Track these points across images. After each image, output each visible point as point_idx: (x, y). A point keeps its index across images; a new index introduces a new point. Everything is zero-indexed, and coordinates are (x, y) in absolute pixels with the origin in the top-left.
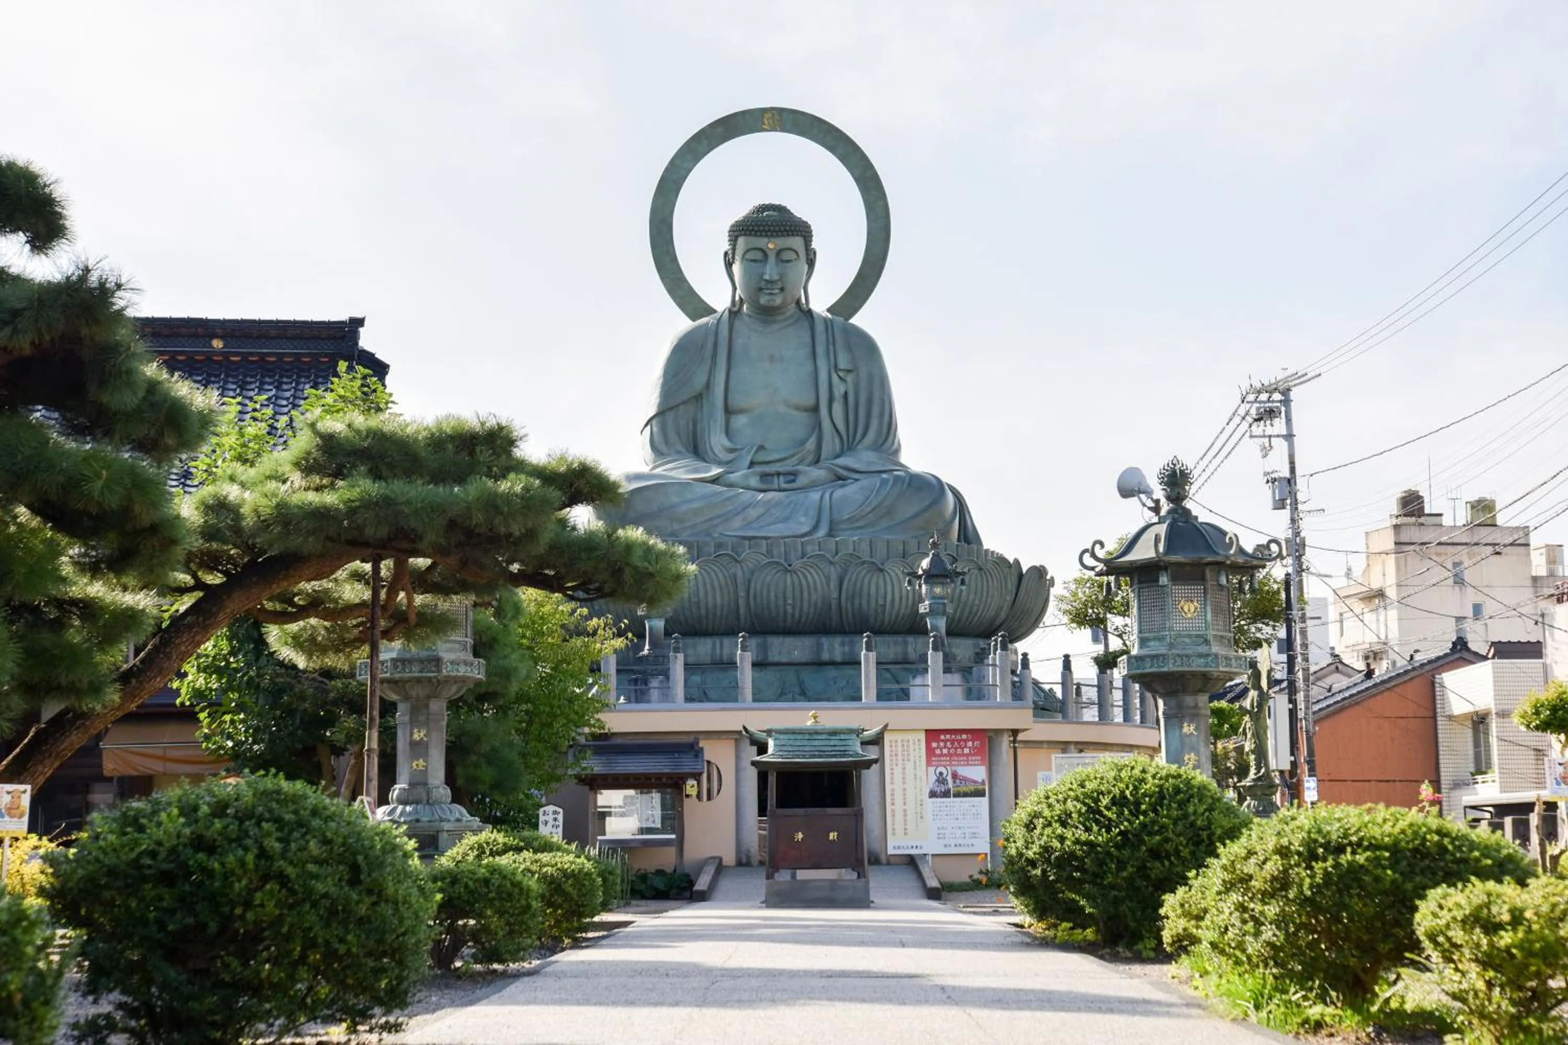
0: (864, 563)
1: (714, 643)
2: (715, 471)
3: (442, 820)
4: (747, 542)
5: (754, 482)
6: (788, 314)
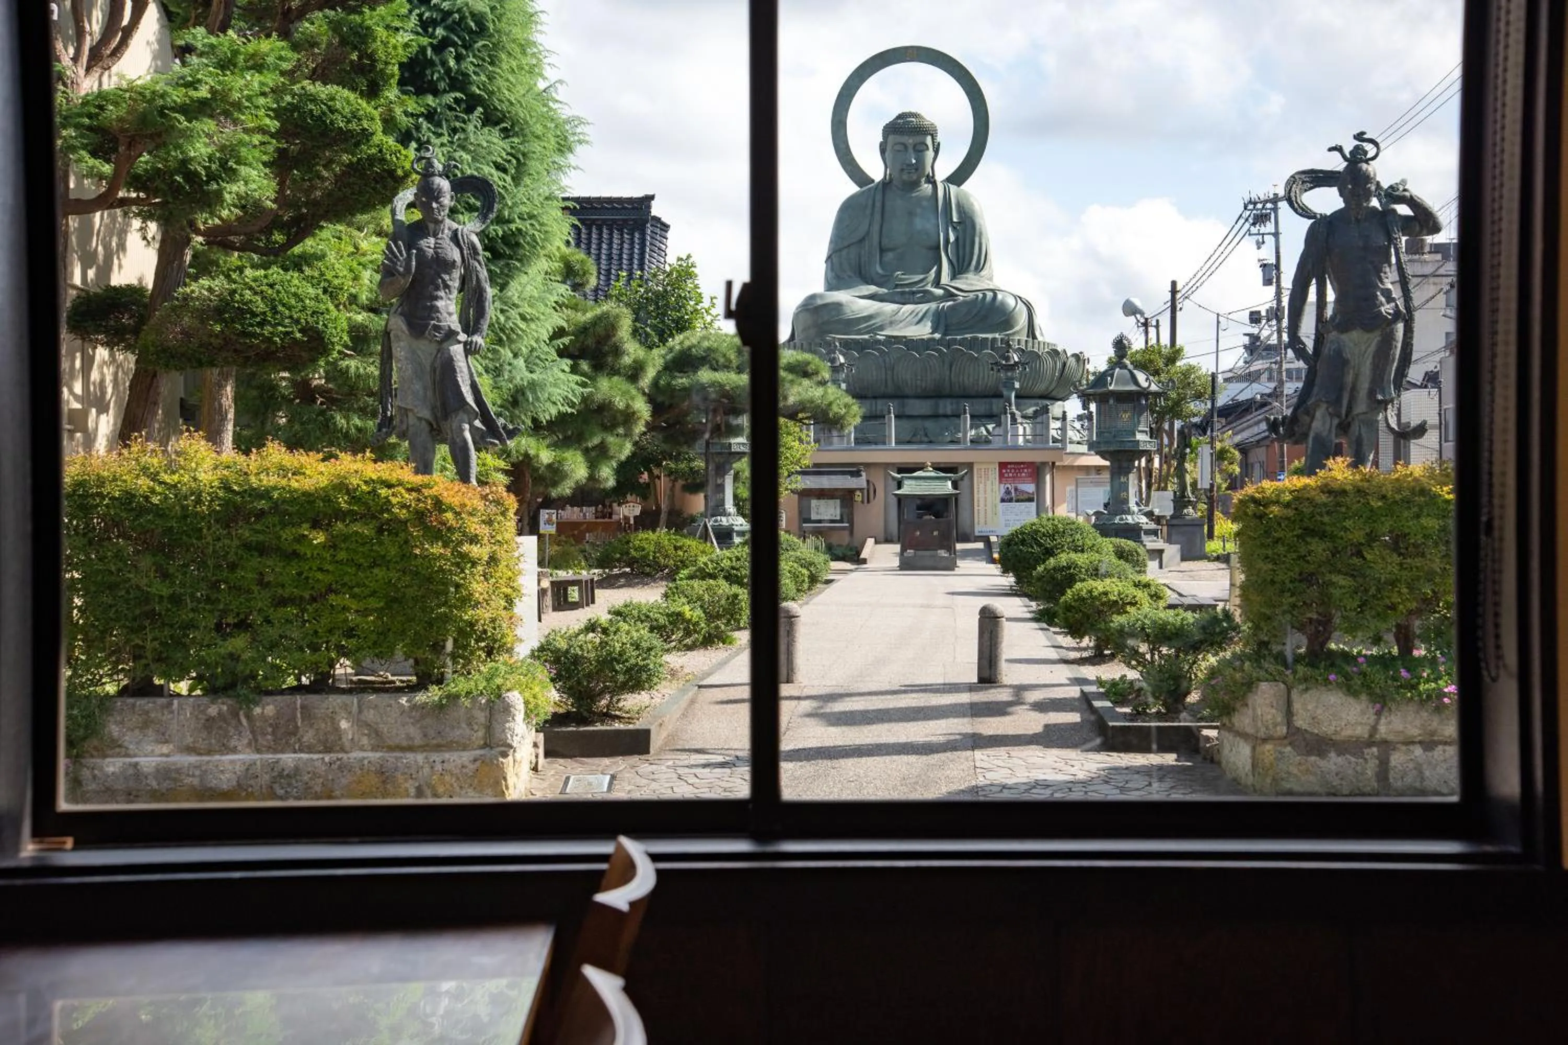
3: (733, 525)
5: (897, 296)
6: (920, 185)
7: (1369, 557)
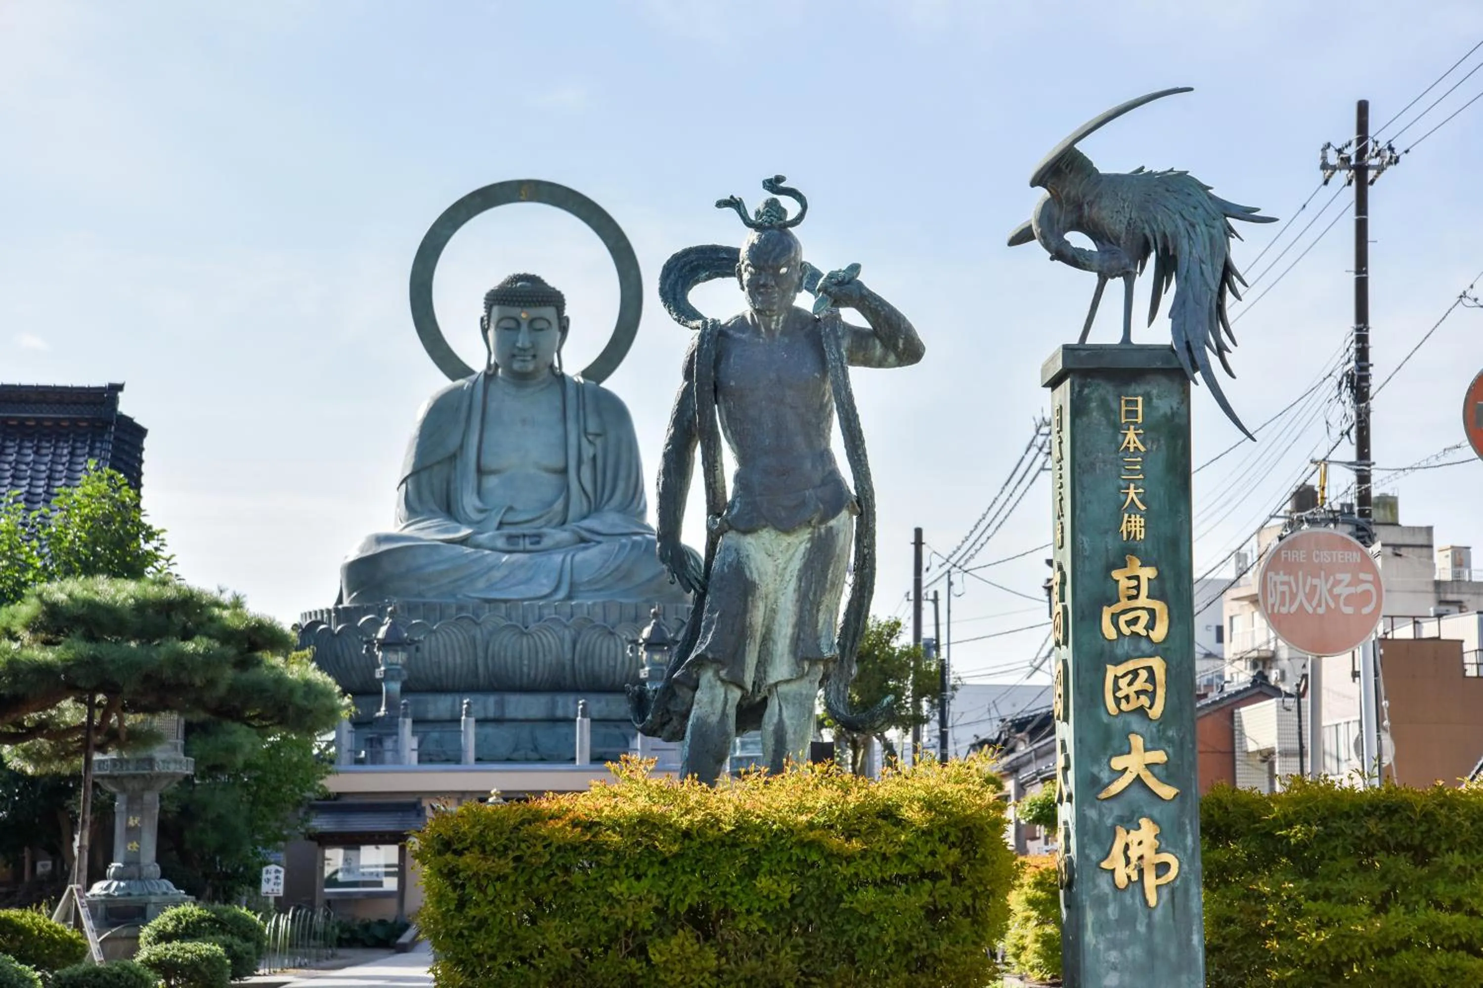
0: (597, 626)
1: (454, 701)
2: (465, 531)
3: (150, 894)
4: (487, 605)
5: (501, 543)
6: (540, 379)
7: (656, 958)
